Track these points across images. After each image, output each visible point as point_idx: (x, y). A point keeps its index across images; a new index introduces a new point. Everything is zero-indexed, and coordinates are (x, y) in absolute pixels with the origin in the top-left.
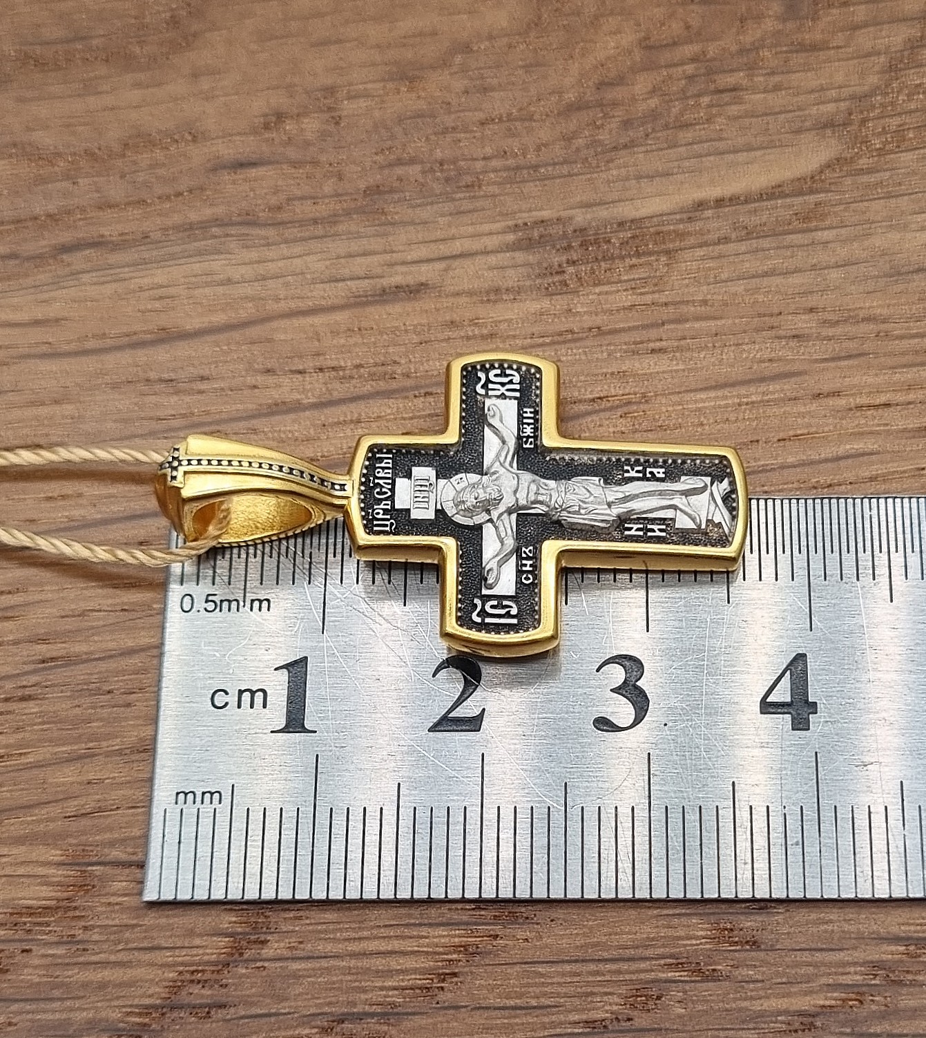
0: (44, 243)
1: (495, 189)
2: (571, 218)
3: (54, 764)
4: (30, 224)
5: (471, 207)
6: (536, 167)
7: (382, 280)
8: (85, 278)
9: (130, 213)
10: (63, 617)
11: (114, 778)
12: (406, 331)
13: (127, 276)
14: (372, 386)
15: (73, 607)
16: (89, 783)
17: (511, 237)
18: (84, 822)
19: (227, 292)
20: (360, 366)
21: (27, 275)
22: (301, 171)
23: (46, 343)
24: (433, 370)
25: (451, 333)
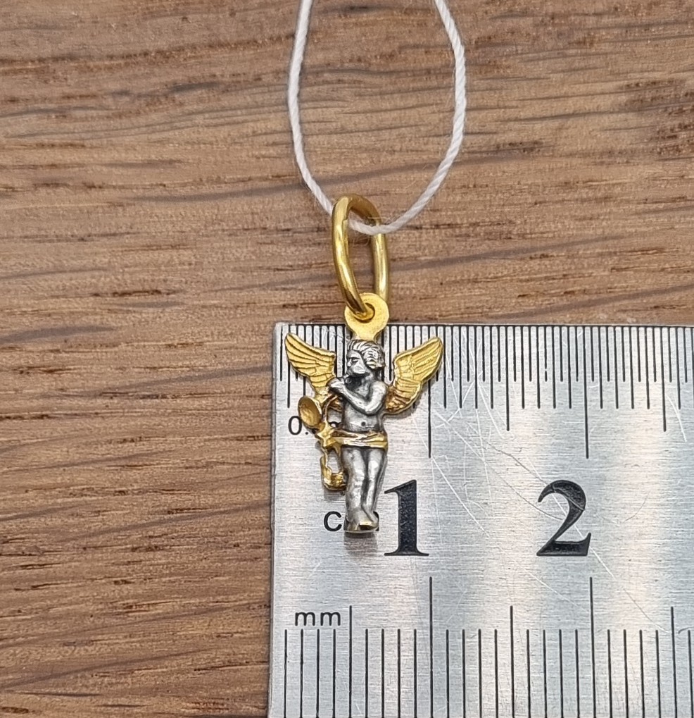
0: (154, 80)
1: (606, 47)
2: (683, 81)
3: (183, 616)
4: (140, 59)
5: (583, 64)
6: (647, 27)
7: (495, 136)
8: (199, 119)
9: (241, 54)
10: (187, 468)
11: (242, 633)
12: (521, 191)
13: (240, 119)
14: (488, 246)
15: (197, 458)
16: (218, 637)
17: (623, 98)
18: (215, 676)
19: (341, 141)
20: (476, 225)
21: (138, 113)
22: (412, 18)
23: (161, 185)
24: (548, 232)
25: (565, 195)
